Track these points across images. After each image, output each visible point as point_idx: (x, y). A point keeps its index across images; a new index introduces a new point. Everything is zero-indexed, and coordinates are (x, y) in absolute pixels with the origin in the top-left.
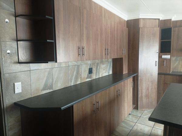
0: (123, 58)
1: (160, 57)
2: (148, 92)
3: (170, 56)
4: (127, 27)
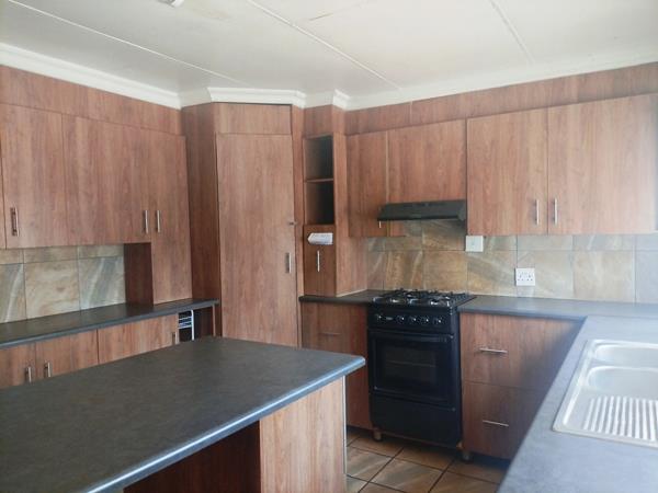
3: (331, 235)
4: (184, 132)
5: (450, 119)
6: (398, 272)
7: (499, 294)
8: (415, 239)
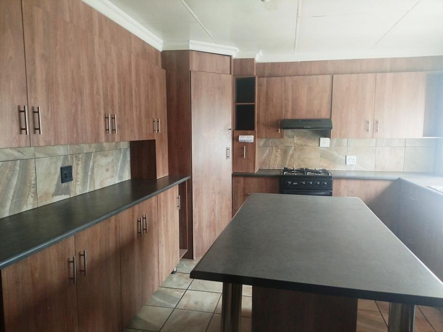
0: (155, 140)
1: (235, 139)
2: (213, 217)
3: (253, 137)
4: (164, 66)
5: (322, 74)
6: (279, 159)
7: (337, 169)
8: (290, 140)
